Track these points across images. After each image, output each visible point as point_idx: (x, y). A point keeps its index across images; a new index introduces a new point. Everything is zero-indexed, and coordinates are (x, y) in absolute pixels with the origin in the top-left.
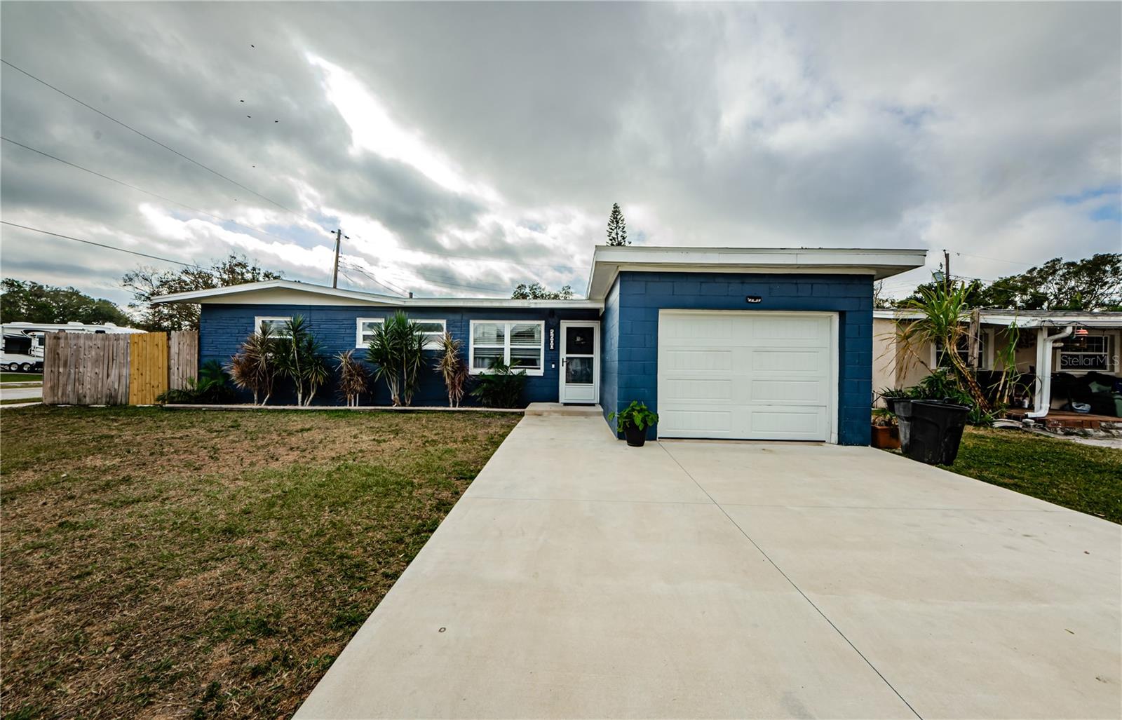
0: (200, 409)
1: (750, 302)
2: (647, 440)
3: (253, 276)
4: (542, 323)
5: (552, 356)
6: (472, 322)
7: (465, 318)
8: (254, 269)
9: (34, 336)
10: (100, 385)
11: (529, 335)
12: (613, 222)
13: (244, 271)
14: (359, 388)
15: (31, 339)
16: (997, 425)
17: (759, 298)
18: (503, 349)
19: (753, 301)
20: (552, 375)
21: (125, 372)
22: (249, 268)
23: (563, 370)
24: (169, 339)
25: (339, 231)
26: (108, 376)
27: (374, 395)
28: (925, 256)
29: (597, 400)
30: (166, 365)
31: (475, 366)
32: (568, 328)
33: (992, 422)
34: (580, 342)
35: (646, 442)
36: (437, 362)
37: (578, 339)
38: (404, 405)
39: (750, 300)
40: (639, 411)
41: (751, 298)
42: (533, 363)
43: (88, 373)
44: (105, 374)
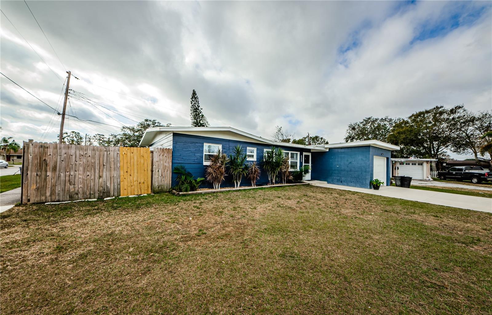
4: (299, 152)
5: (301, 164)
18: (289, 162)
21: (115, 174)
24: (152, 153)
26: (100, 177)
29: (310, 179)
30: (150, 169)
32: (305, 155)
42: (296, 167)
43: (80, 176)
44: (97, 175)
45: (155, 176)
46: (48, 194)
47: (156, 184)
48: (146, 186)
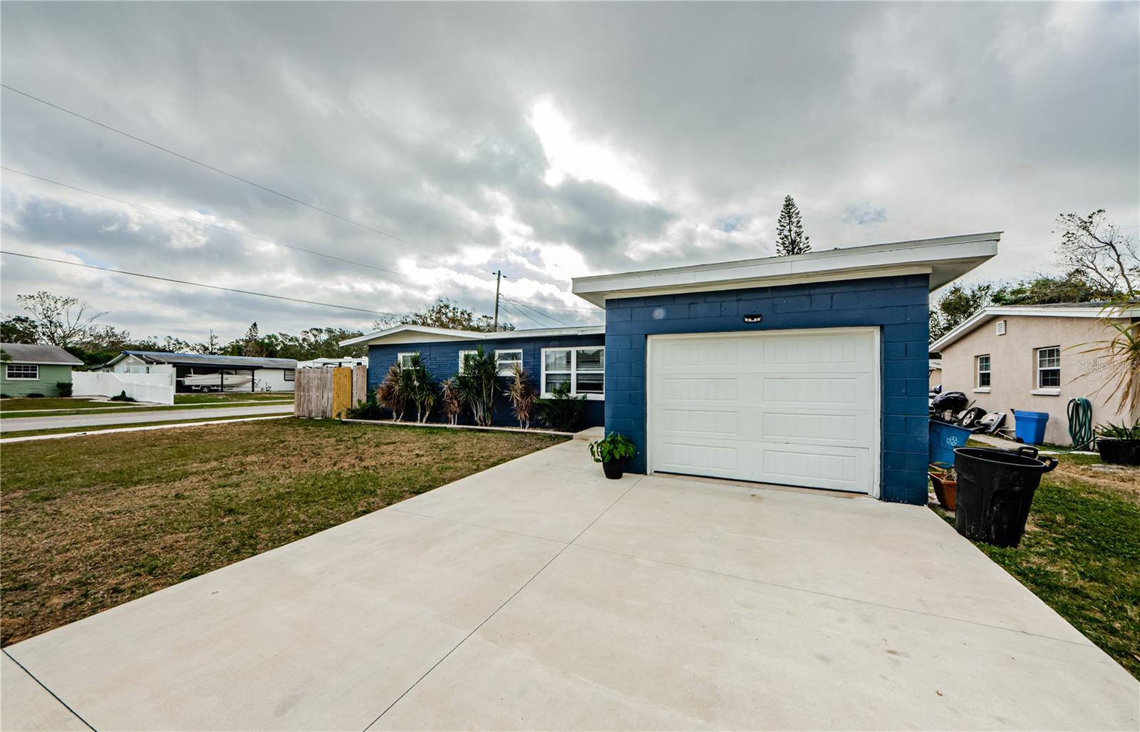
0: (360, 423)
1: (748, 322)
2: (626, 472)
3: (454, 314)
6: (543, 351)
7: (537, 347)
8: (454, 309)
10: (319, 404)
11: (593, 360)
12: (784, 218)
13: (448, 311)
14: (456, 410)
17: (757, 317)
18: (570, 374)
19: (750, 320)
21: (330, 395)
22: (451, 309)
24: (352, 371)
25: (499, 272)
26: (323, 398)
28: (998, 240)
30: (350, 390)
31: (546, 391)
35: (624, 474)
36: (507, 387)
38: (486, 425)
39: (746, 320)
41: (748, 317)
42: (597, 388)
43: (314, 396)
44: (321, 396)
45: (355, 400)
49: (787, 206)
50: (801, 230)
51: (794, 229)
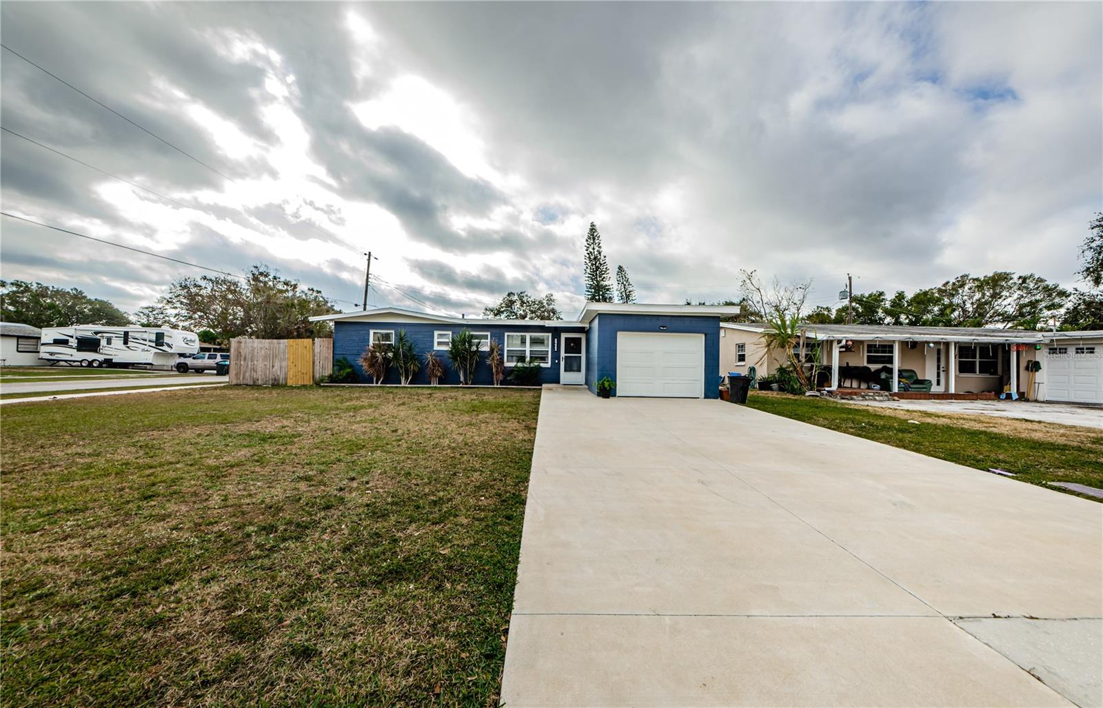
4: (550, 335)
5: (556, 355)
6: (506, 334)
9: (103, 337)
10: (268, 372)
11: (540, 342)
12: (590, 238)
14: (439, 374)
15: (100, 340)
16: (807, 394)
17: (665, 327)
18: (525, 350)
20: (556, 366)
21: (284, 364)
23: (562, 364)
24: (313, 344)
25: (370, 253)
26: (273, 366)
27: (448, 378)
29: (583, 382)
30: (311, 360)
31: (508, 361)
32: (566, 338)
33: (804, 393)
34: (573, 346)
35: (611, 397)
36: (487, 358)
37: (572, 345)
38: (467, 384)
39: (661, 328)
40: (607, 381)
41: (662, 326)
42: (543, 359)
43: (260, 365)
44: (271, 365)
45: (317, 368)
46: (241, 378)
47: (317, 376)
48: (308, 378)
49: (591, 230)
50: (601, 250)
51: (597, 249)
